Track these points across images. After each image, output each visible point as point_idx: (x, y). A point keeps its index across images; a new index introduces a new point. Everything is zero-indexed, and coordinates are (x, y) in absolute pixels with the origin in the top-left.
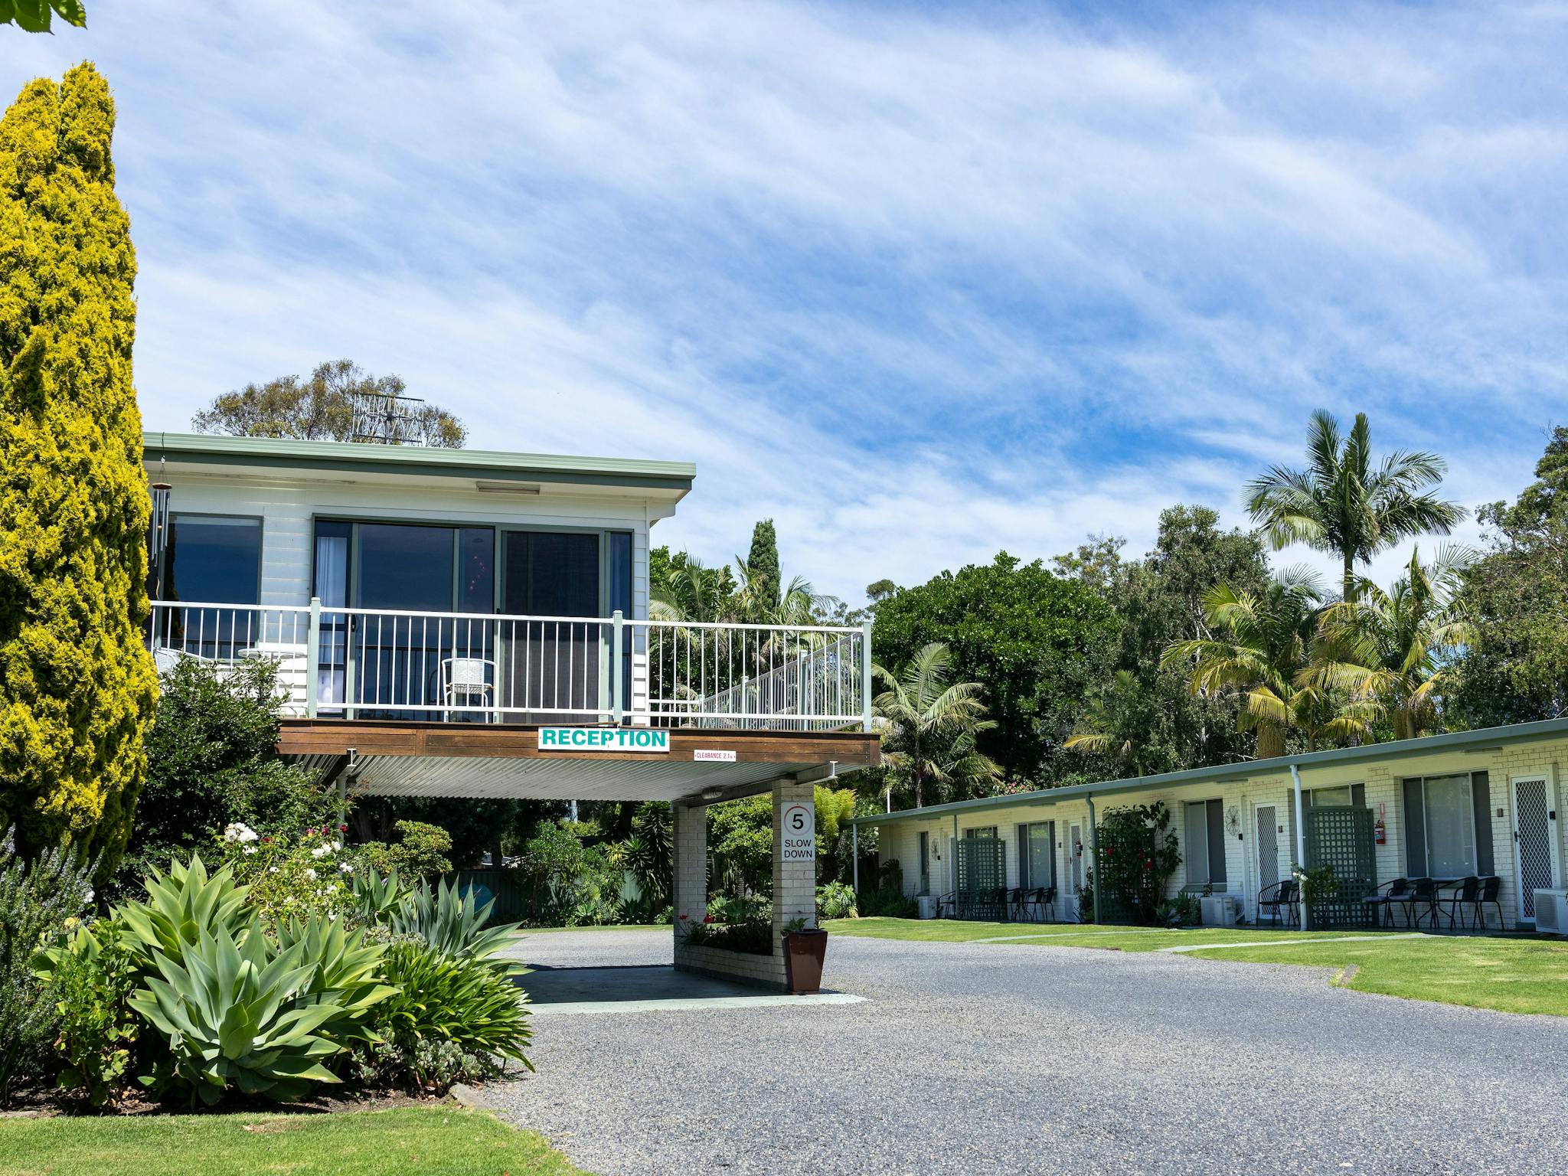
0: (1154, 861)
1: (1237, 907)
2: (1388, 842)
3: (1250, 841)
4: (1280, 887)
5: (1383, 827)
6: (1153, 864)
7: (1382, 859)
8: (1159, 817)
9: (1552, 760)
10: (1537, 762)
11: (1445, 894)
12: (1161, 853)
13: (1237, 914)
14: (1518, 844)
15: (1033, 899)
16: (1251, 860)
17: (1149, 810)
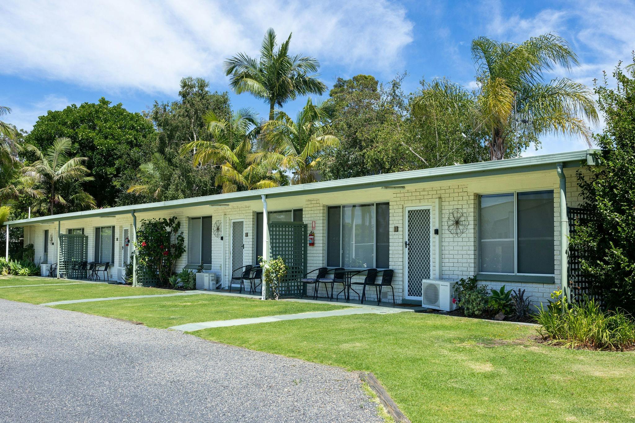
0: (169, 250)
1: (217, 279)
2: (316, 245)
3: (227, 241)
4: (244, 269)
5: (313, 235)
6: (169, 253)
7: (312, 255)
8: (174, 225)
9: (437, 196)
10: (425, 197)
11: (355, 279)
12: (174, 246)
13: (217, 283)
14: (407, 249)
15: (103, 268)
16: (227, 252)
17: (168, 221)
